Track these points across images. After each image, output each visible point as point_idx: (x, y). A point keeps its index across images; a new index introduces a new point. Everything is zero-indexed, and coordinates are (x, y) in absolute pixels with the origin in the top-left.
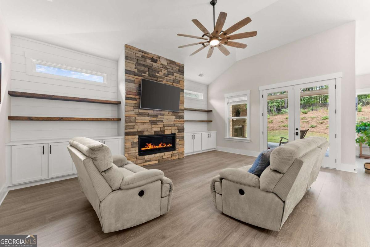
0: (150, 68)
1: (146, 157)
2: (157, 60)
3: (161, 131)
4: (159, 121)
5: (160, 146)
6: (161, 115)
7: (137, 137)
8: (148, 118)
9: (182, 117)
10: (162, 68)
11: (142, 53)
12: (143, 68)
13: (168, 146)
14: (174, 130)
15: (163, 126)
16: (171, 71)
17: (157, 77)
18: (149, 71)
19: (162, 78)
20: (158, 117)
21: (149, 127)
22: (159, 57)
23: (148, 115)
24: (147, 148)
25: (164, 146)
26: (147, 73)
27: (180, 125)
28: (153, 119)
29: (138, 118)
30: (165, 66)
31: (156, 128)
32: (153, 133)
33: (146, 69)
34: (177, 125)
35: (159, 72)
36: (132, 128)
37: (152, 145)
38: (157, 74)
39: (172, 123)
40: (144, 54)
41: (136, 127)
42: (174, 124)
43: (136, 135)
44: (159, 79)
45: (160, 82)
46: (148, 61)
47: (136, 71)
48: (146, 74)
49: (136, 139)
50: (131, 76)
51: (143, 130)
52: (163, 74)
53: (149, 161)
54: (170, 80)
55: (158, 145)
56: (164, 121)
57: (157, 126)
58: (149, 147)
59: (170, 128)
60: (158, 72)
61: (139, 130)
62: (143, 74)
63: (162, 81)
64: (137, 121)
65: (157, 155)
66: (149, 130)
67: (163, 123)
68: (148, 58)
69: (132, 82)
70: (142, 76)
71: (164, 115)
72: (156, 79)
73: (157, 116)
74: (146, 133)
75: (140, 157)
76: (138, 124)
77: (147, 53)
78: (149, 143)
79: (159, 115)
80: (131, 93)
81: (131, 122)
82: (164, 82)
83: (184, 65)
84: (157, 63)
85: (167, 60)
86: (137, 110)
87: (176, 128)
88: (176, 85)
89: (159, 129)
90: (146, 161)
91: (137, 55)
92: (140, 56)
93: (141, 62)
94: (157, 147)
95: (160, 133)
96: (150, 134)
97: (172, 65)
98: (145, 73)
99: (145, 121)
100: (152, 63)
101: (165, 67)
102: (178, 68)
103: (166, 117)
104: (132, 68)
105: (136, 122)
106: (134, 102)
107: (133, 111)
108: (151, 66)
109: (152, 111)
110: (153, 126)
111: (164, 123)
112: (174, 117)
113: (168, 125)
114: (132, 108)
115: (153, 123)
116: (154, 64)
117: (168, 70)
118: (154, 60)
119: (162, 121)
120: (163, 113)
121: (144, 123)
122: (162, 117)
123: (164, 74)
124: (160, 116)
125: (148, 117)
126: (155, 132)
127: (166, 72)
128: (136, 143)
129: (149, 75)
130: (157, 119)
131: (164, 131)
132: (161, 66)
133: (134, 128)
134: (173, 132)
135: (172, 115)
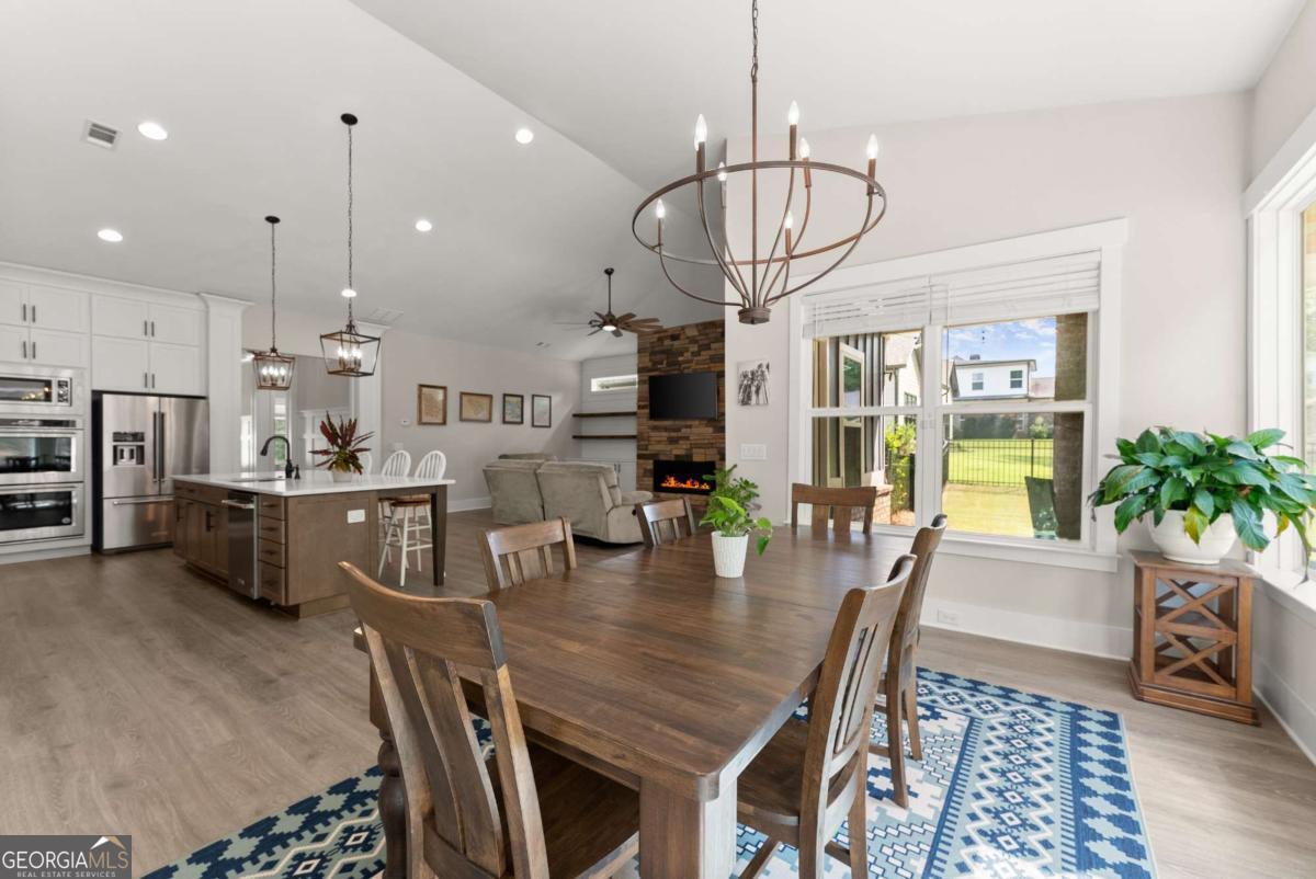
0: (668, 352)
2: (680, 335)
3: (686, 455)
4: (682, 438)
5: (688, 485)
6: (687, 427)
7: (651, 462)
8: (665, 433)
10: (689, 343)
11: (657, 336)
12: (658, 357)
13: (703, 487)
14: (712, 455)
15: (689, 447)
16: (707, 341)
17: (679, 364)
18: (667, 358)
19: (688, 361)
20: (681, 431)
21: (669, 447)
22: (683, 328)
23: (666, 429)
24: (667, 485)
25: (696, 487)
26: (665, 362)
28: (674, 434)
29: (652, 434)
30: (694, 336)
31: (679, 450)
32: (673, 459)
33: (664, 356)
34: (716, 445)
35: (683, 353)
37: (675, 479)
38: (680, 359)
39: (706, 441)
40: (662, 334)
41: (650, 447)
42: (711, 443)
43: (650, 459)
44: (683, 365)
45: (686, 371)
46: (667, 343)
47: (650, 365)
49: (650, 465)
50: (644, 374)
51: (658, 452)
52: (689, 354)
55: (685, 483)
56: (691, 438)
57: (679, 446)
58: (670, 483)
59: (702, 451)
60: (681, 354)
61: (653, 452)
63: (688, 368)
64: (651, 439)
66: (667, 453)
67: (689, 442)
68: (666, 337)
69: (645, 381)
71: (690, 427)
72: (678, 367)
73: (678, 430)
74: (662, 458)
76: (652, 443)
77: (666, 330)
78: (671, 476)
79: (683, 428)
80: (643, 399)
81: (643, 440)
82: (693, 366)
84: (679, 339)
85: (697, 325)
86: (650, 423)
89: (682, 452)
92: (655, 340)
93: (657, 349)
94: (684, 486)
95: (685, 459)
96: (669, 458)
97: (707, 331)
98: (662, 364)
99: (662, 439)
100: (672, 342)
101: (693, 340)
103: (694, 430)
104: (647, 361)
106: (647, 411)
107: (645, 425)
108: (671, 348)
109: (672, 423)
110: (672, 446)
111: (692, 442)
112: (711, 430)
113: (698, 446)
114: (645, 420)
115: (672, 441)
116: (676, 343)
117: (700, 342)
118: (674, 337)
119: (687, 438)
120: (689, 423)
121: (659, 442)
122: (689, 430)
123: (692, 353)
124: (684, 430)
125: (666, 431)
126: (677, 456)
127: (694, 348)
128: (650, 470)
129: (669, 364)
130: (680, 434)
131: (691, 456)
132: (687, 341)
133: (646, 449)
134: (709, 459)
135: (707, 426)
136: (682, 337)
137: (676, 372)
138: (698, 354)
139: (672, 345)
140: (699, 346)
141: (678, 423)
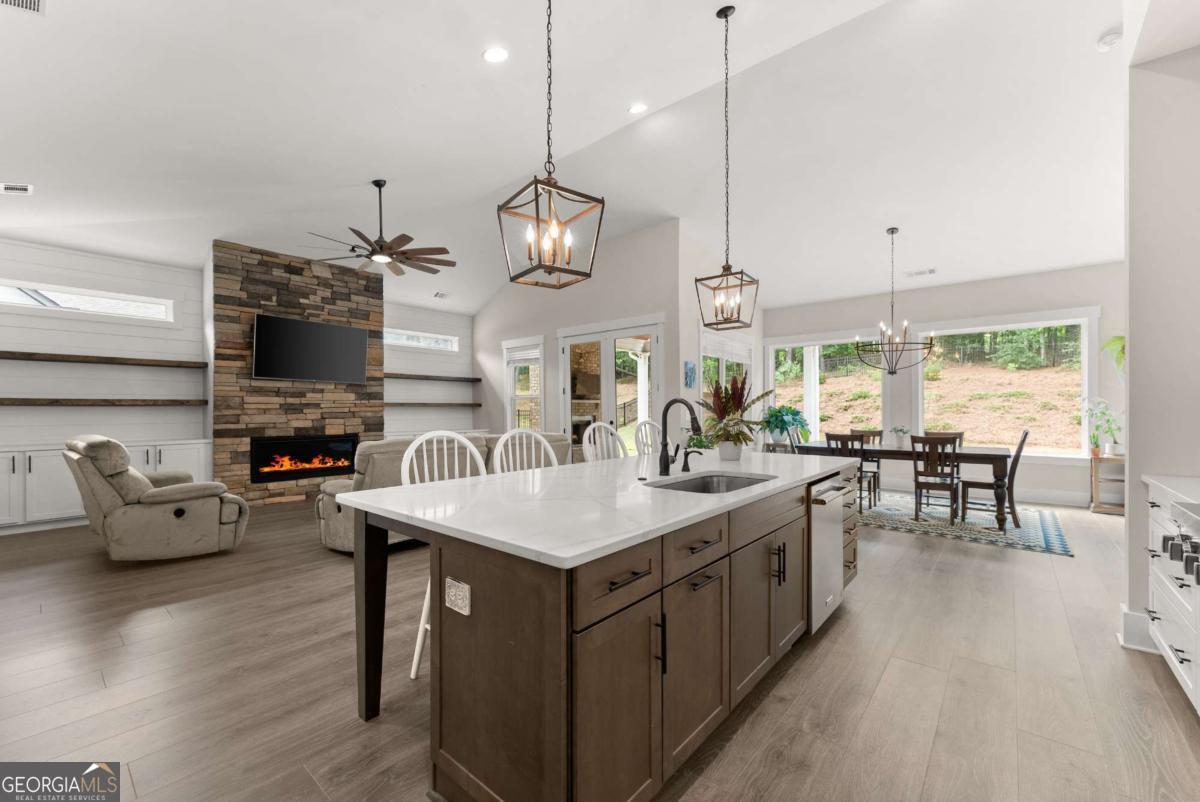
0: (282, 288)
1: (272, 486)
2: (302, 269)
3: (313, 428)
4: (308, 405)
5: (316, 464)
6: (314, 391)
7: (247, 440)
8: (277, 398)
9: (379, 396)
10: (318, 285)
11: (259, 257)
12: (261, 289)
13: (340, 464)
14: (353, 426)
15: (320, 417)
16: (345, 291)
17: (304, 307)
18: (278, 294)
19: (316, 307)
20: (305, 396)
21: (282, 418)
22: (309, 262)
23: (278, 393)
24: (276, 468)
25: (328, 465)
26: (274, 298)
27: (369, 414)
28: (290, 400)
29: (249, 399)
30: (326, 279)
31: (301, 422)
32: (292, 434)
33: (271, 290)
34: (362, 414)
35: (308, 294)
36: (233, 420)
37: (290, 460)
38: (302, 301)
39: (346, 410)
40: (265, 258)
41: (245, 419)
42: (353, 412)
43: (242, 436)
44: (308, 311)
45: (311, 319)
46: (278, 273)
47: (244, 295)
48: (271, 301)
49: (245, 444)
50: (230, 307)
51: (262, 426)
52: (318, 299)
53: (281, 494)
54: (341, 313)
55: (309, 461)
56: (322, 406)
57: (302, 416)
58: (282, 466)
59: (342, 421)
60: (305, 296)
61: (251, 426)
62: (262, 302)
63: (318, 316)
64: (245, 406)
65: (304, 482)
66: (278, 426)
67: (320, 411)
68: (278, 266)
69: (233, 320)
70: (260, 306)
71: (322, 391)
72: (299, 311)
73: (302, 395)
74: (271, 433)
75: (256, 485)
76: (249, 412)
77: (275, 255)
78: (282, 456)
79: (309, 392)
80: (229, 345)
81: (229, 407)
82: (324, 316)
83: (382, 275)
84: (301, 274)
85: (331, 266)
86: (245, 382)
87: (359, 421)
88: (359, 324)
89: (308, 424)
90: (272, 496)
91: (244, 260)
92: (256, 262)
93: (258, 276)
94: (307, 466)
95: (312, 433)
96: (281, 434)
97: (346, 278)
98: (269, 299)
99: (269, 406)
100: (288, 275)
101: (323, 283)
102: (364, 282)
103: (328, 396)
104: (234, 289)
105: (244, 409)
106: (239, 364)
107: (233, 385)
108: (285, 282)
109: (289, 384)
110: (290, 417)
111: (324, 410)
112: (352, 396)
113: (334, 415)
114: (233, 378)
115: (288, 409)
116: (295, 278)
117: (335, 289)
118: (298, 271)
119: (317, 406)
120: (319, 386)
121: (265, 411)
122: (319, 396)
123: (323, 298)
124: (309, 395)
125: (277, 396)
126: (297, 429)
127: (328, 293)
128: (244, 453)
129: (279, 304)
130: (304, 401)
131: (323, 428)
132: (315, 281)
133: (238, 422)
134: (350, 430)
135: (346, 391)
136: (306, 273)
137: (297, 318)
138: (332, 300)
139: (290, 279)
140: (333, 293)
141: (299, 386)
